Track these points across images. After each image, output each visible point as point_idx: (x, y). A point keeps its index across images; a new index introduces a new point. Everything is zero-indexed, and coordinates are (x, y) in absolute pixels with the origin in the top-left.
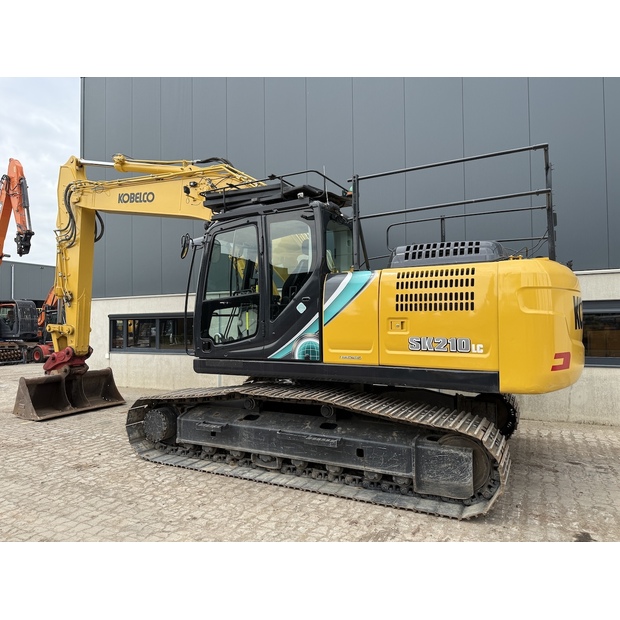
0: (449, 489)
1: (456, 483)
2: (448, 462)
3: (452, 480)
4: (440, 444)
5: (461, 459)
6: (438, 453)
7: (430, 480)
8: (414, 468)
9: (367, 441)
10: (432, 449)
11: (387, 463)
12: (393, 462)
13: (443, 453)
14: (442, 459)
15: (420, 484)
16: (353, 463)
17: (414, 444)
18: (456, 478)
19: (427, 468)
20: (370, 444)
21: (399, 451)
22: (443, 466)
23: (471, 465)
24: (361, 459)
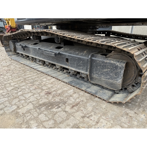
0: (107, 83)
1: (111, 81)
2: (108, 68)
3: (109, 79)
4: (106, 57)
5: (116, 67)
6: (103, 62)
7: (97, 77)
8: (88, 70)
9: (70, 55)
10: (100, 60)
11: (78, 66)
12: (80, 66)
13: (106, 63)
14: (104, 66)
15: (92, 78)
16: (64, 64)
17: (90, 57)
18: (111, 78)
19: (96, 70)
20: (71, 56)
21: (83, 60)
22: (105, 70)
23: (123, 72)
24: (67, 63)
